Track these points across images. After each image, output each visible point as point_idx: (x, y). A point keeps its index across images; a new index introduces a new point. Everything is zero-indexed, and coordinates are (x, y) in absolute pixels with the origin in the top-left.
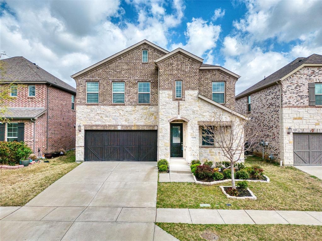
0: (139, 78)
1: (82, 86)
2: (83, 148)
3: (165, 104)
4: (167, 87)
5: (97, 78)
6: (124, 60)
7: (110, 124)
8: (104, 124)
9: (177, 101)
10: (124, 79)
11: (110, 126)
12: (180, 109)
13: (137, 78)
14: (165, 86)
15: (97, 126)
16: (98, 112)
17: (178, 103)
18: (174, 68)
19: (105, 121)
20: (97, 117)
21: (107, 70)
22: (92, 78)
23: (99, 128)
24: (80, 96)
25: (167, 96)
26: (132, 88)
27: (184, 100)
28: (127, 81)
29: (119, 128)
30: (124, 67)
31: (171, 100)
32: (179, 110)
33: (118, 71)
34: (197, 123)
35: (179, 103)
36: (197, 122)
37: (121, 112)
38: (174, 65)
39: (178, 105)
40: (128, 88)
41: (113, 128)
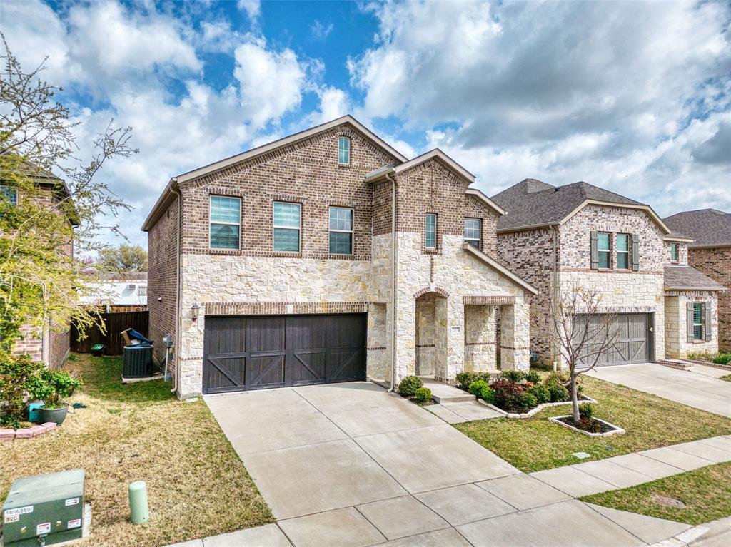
0: (332, 199)
1: (198, 204)
2: (202, 361)
3: (407, 259)
4: (411, 225)
5: (239, 189)
6: (299, 153)
7: (268, 300)
8: (254, 300)
9: (429, 255)
10: (301, 196)
11: (268, 305)
12: (434, 272)
13: (328, 198)
14: (409, 223)
15: (236, 305)
16: (241, 272)
17: (430, 258)
18: (425, 187)
19: (256, 294)
20: (238, 284)
21: (263, 173)
22: (225, 188)
23: (243, 311)
24: (195, 231)
25: (412, 243)
26: (317, 220)
27: (441, 254)
28: (307, 203)
29: (290, 310)
30: (301, 170)
31: (419, 252)
32: (432, 273)
33: (288, 176)
34: (462, 300)
35: (432, 259)
36: (462, 298)
37: (292, 272)
38: (424, 182)
39: (429, 263)
40: (310, 219)
41: (274, 311)
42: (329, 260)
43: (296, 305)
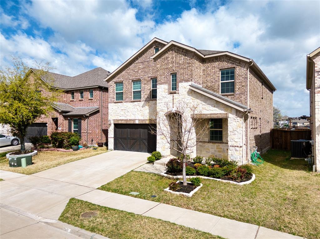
0: (152, 75)
1: (112, 87)
2: (113, 139)
3: (161, 97)
4: (163, 81)
5: (122, 79)
6: (140, 60)
7: (130, 118)
8: (126, 118)
9: (172, 95)
10: (140, 77)
11: (130, 120)
12: (174, 103)
13: (150, 75)
14: (162, 80)
15: (122, 120)
16: (123, 108)
17: (172, 96)
18: (170, 61)
19: (126, 116)
20: (122, 113)
21: (128, 71)
22: (118, 80)
23: (123, 122)
24: (111, 96)
25: (163, 90)
26: (146, 85)
27: (178, 93)
28: (142, 79)
29: (137, 122)
30: (140, 67)
31: (167, 93)
33: (136, 70)
34: (190, 117)
35: (173, 96)
36: (190, 115)
37: (138, 107)
38: (169, 59)
39: (172, 99)
40: (143, 86)
41: (132, 122)
42: (150, 101)
43: (139, 120)
